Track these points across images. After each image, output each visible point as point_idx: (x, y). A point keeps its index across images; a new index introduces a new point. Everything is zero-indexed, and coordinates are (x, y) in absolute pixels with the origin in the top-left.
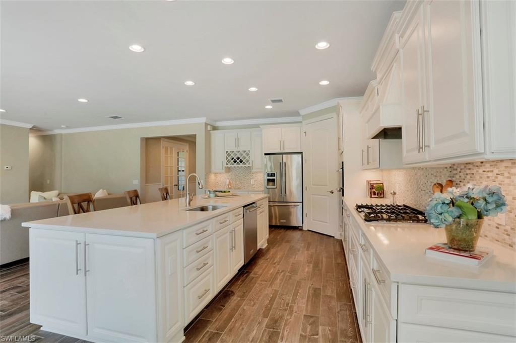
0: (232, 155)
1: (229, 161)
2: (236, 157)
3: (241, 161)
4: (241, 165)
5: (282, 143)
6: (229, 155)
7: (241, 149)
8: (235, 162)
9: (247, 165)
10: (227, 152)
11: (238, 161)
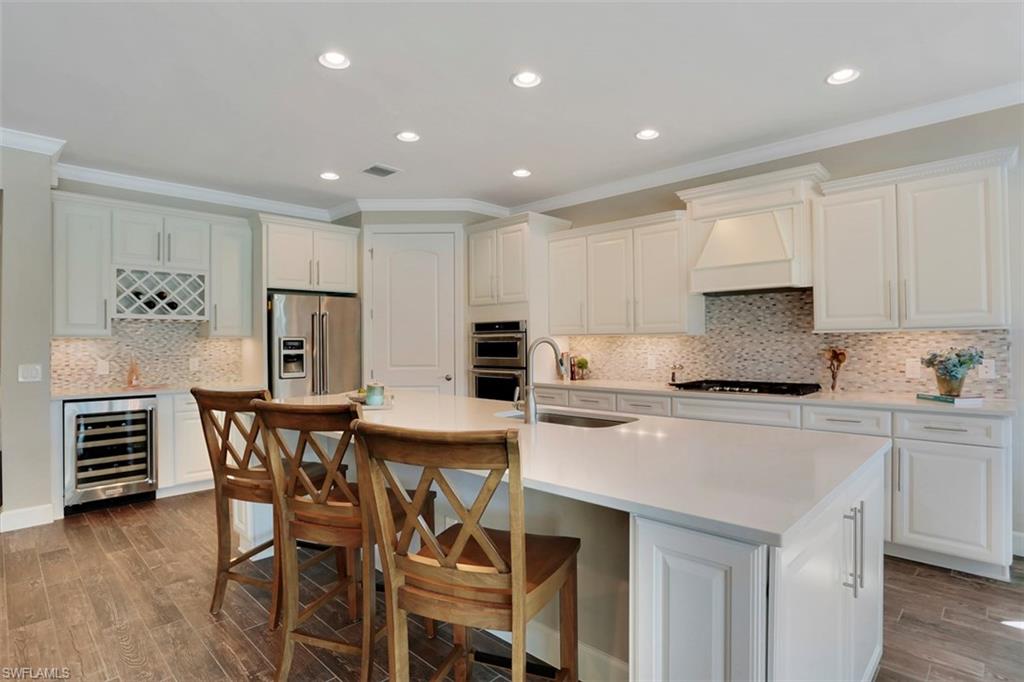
0: (140, 285)
1: (129, 303)
2: (157, 289)
3: (173, 306)
4: (173, 315)
5: (313, 267)
6: (129, 283)
7: (174, 268)
8: (151, 304)
9: (194, 317)
10: (120, 272)
11: (162, 303)
